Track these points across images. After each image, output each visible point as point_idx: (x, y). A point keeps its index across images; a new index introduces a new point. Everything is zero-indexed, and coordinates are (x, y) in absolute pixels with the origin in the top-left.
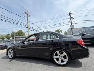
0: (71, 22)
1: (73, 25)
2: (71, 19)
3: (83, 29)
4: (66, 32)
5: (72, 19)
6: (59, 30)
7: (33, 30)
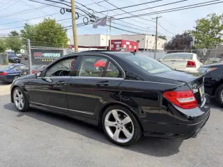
6: (216, 21)
7: (91, 21)
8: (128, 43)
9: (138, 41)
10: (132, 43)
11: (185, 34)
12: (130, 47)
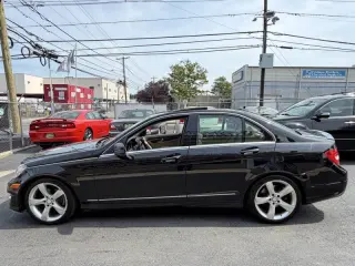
0: (265, 39)
1: (271, 56)
2: (265, 21)
3: (304, 73)
4: (222, 79)
5: (269, 22)
6: (190, 69)
7: (35, 53)
8: (78, 90)
9: (92, 88)
10: (83, 90)
11: (160, 82)
12: (82, 96)
